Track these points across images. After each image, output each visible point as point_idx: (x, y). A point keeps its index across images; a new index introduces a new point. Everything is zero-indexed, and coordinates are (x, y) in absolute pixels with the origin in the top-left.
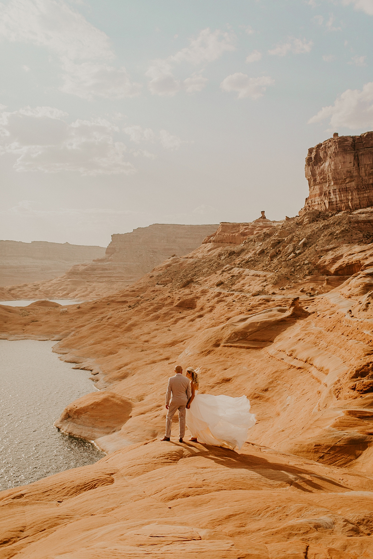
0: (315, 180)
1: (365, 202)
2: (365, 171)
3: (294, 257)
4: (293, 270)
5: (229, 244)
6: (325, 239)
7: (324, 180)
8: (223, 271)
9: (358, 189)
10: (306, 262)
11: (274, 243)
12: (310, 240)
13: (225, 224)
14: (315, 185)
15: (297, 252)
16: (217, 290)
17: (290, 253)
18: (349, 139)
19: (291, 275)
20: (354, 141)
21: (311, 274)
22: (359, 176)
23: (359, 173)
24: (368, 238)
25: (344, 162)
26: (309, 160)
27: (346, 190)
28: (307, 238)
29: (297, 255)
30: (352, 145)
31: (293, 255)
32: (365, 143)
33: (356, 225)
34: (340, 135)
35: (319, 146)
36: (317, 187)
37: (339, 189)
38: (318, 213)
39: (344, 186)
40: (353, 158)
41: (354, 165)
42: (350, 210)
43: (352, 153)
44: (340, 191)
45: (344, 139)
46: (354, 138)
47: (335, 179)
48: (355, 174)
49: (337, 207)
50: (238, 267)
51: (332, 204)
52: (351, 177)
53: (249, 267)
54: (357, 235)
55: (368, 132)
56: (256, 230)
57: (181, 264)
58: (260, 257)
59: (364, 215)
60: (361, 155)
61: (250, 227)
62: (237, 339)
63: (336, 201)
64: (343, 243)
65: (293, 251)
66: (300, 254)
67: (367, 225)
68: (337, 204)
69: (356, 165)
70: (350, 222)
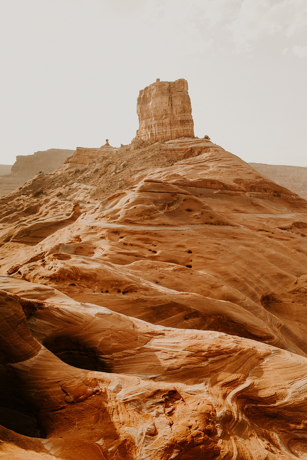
0: (142, 116)
1: (174, 135)
2: (176, 110)
3: (114, 175)
4: (110, 185)
5: (81, 164)
6: (139, 162)
7: (149, 117)
8: (67, 185)
9: (170, 124)
10: (120, 179)
11: (106, 165)
12: (129, 163)
13: (80, 149)
14: (142, 120)
15: (117, 171)
16: (56, 199)
17: (113, 172)
18: (166, 84)
19: (107, 189)
20: (170, 86)
21: (121, 188)
22: (172, 114)
23: (172, 111)
24: (170, 163)
25: (162, 102)
26: (139, 99)
27: (163, 124)
28: (128, 161)
29: (116, 173)
30: (168, 89)
31: (114, 173)
32: (177, 88)
33: (165, 152)
34: (160, 81)
35: (147, 88)
36: (144, 121)
37: (158, 124)
38: (142, 142)
39: (161, 121)
40: (168, 99)
41: (169, 105)
42: (164, 140)
43: (168, 95)
44: (158, 126)
45: (163, 84)
46: (170, 83)
47: (155, 116)
48: (169, 112)
49: (156, 138)
50: (77, 182)
51: (153, 136)
52: (166, 114)
53: (84, 183)
54: (163, 160)
55: (180, 79)
56: (101, 155)
57: (44, 179)
58: (94, 175)
59: (171, 145)
60: (174, 97)
61: (97, 152)
62: (23, 236)
63: (156, 133)
64: (151, 166)
65: (115, 171)
66: (119, 173)
67: (172, 152)
68: (156, 136)
69: (170, 105)
70: (160, 150)
